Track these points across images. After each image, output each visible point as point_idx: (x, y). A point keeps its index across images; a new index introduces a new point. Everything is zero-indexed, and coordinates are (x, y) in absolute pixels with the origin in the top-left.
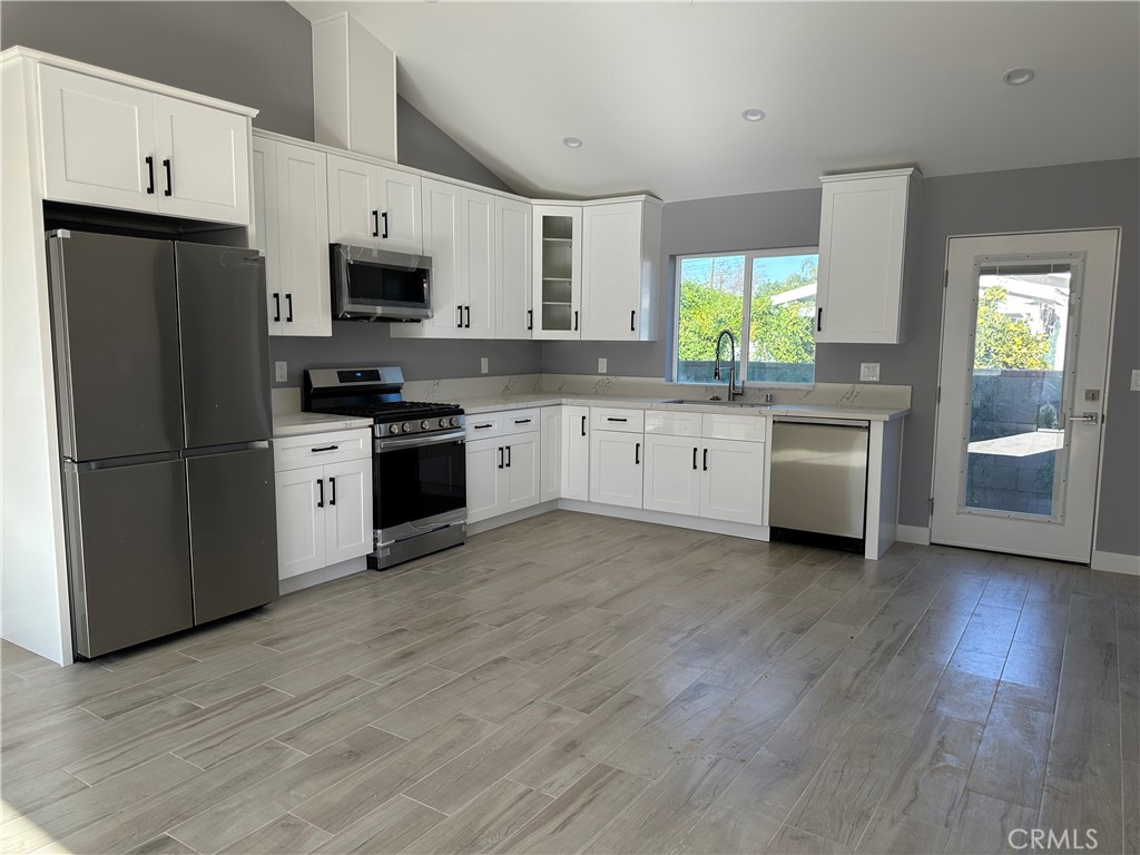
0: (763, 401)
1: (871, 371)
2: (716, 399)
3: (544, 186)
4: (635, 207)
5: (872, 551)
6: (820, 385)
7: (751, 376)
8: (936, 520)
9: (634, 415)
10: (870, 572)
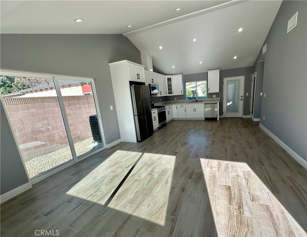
0: (200, 101)
1: (214, 96)
2: (194, 102)
3: (166, 73)
4: (181, 76)
5: (218, 119)
6: (208, 99)
7: (198, 98)
8: (224, 114)
9: (184, 106)
10: (218, 121)
